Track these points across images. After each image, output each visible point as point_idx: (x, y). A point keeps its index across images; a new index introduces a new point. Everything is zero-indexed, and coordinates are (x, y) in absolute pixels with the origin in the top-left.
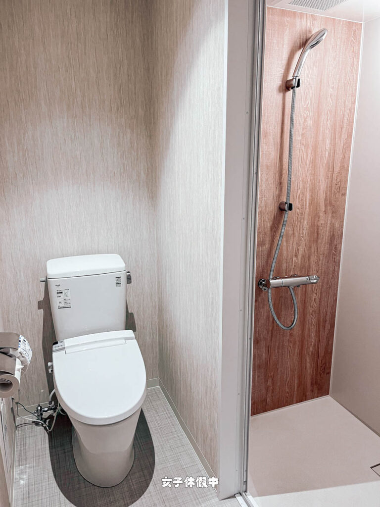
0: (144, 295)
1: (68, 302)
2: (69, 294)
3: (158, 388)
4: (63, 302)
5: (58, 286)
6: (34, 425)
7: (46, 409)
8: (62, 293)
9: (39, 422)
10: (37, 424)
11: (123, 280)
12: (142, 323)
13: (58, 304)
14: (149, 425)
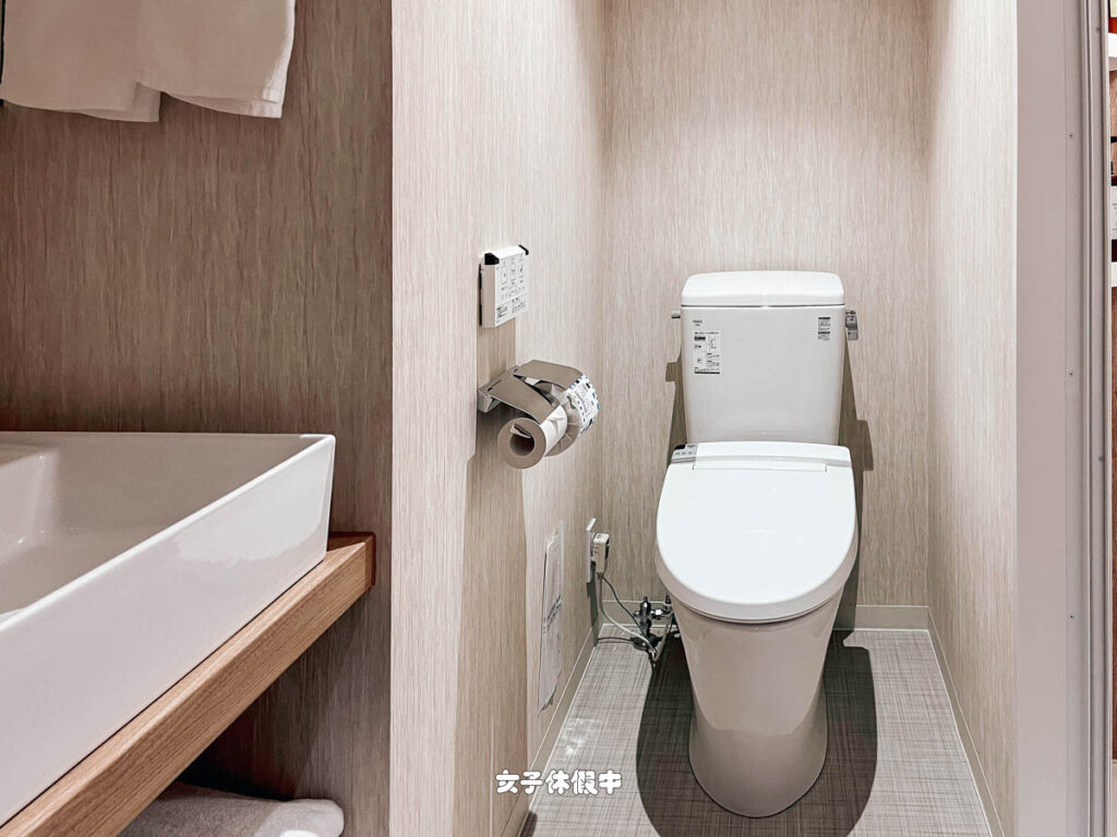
0: (894, 381)
1: (715, 360)
2: (717, 343)
3: (923, 635)
4: (704, 360)
5: (698, 322)
6: (631, 645)
7: (658, 612)
8: (704, 338)
9: (643, 641)
10: (637, 643)
11: (836, 327)
12: (888, 451)
13: (696, 364)
14: (877, 711)
